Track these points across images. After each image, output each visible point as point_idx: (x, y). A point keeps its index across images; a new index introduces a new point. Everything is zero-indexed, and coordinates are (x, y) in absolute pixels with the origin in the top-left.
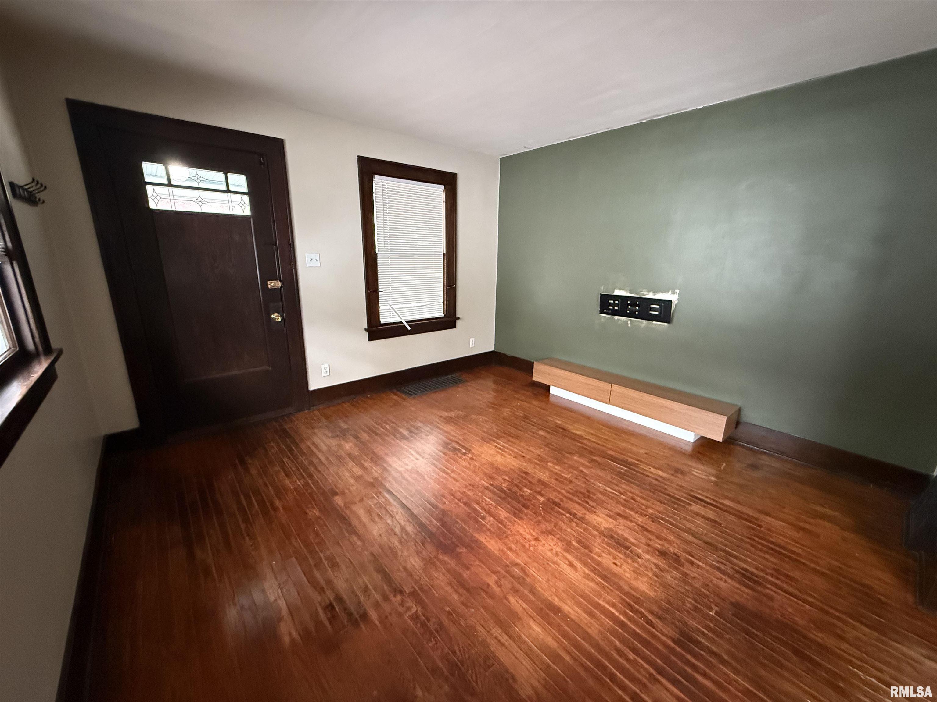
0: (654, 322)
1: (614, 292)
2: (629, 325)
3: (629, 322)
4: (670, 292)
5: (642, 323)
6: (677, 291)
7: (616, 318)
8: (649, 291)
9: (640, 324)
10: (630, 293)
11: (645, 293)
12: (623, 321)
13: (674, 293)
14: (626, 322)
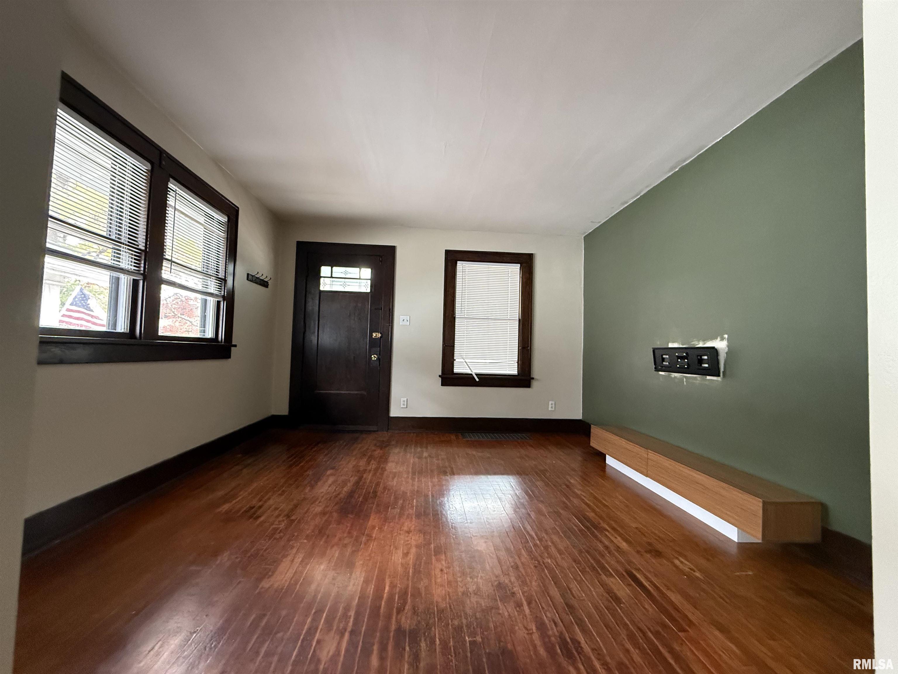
1: (668, 346)
2: (685, 384)
3: (685, 380)
4: (719, 339)
5: (696, 378)
6: (726, 336)
7: (674, 375)
8: (699, 341)
9: (695, 380)
10: (682, 345)
11: (696, 343)
12: (678, 378)
13: (722, 339)
14: (681, 380)
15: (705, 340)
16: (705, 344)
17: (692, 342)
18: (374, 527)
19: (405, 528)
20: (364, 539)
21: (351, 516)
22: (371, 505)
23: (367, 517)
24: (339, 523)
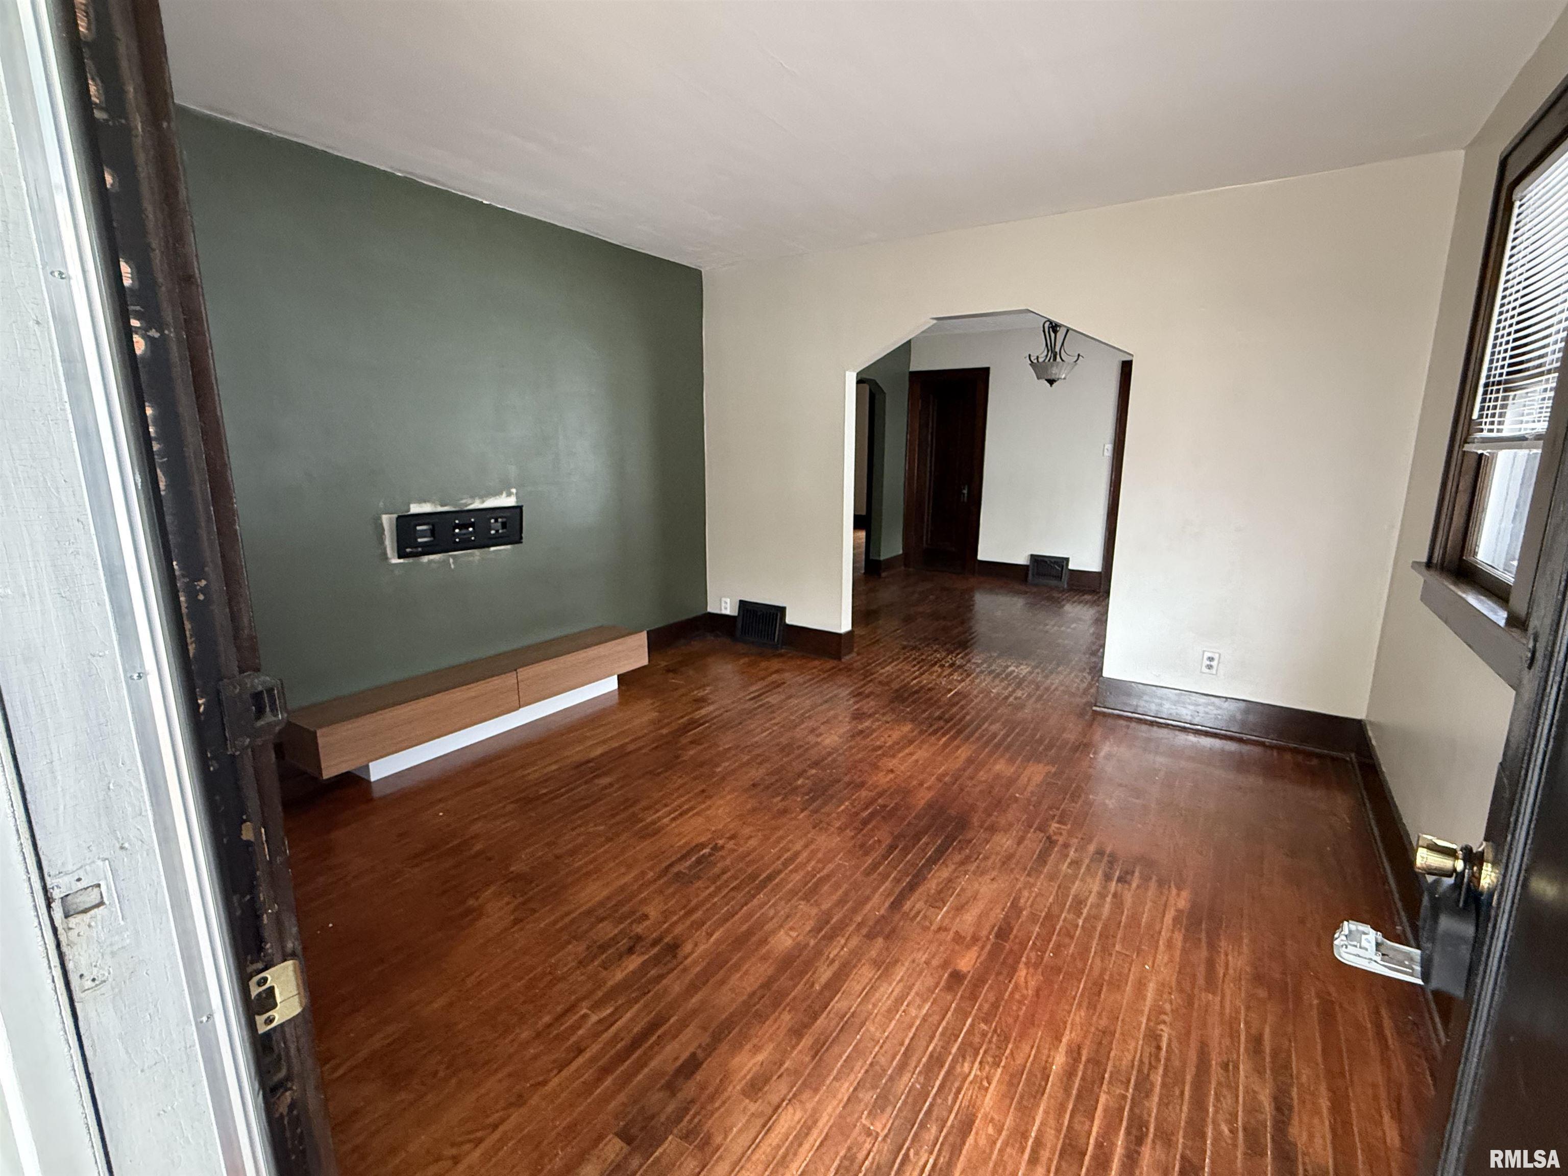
0: (492, 549)
1: (409, 510)
2: (452, 566)
3: (451, 560)
4: (504, 494)
5: (472, 555)
6: (514, 491)
7: (425, 559)
8: (473, 497)
9: (471, 559)
10: (442, 506)
11: (469, 501)
12: (438, 562)
13: (509, 494)
14: (446, 563)
15: (483, 498)
16: (483, 502)
17: (462, 499)
18: (929, 788)
19: (891, 776)
20: (947, 779)
21: (953, 813)
22: (914, 822)
23: (930, 805)
24: (973, 807)
